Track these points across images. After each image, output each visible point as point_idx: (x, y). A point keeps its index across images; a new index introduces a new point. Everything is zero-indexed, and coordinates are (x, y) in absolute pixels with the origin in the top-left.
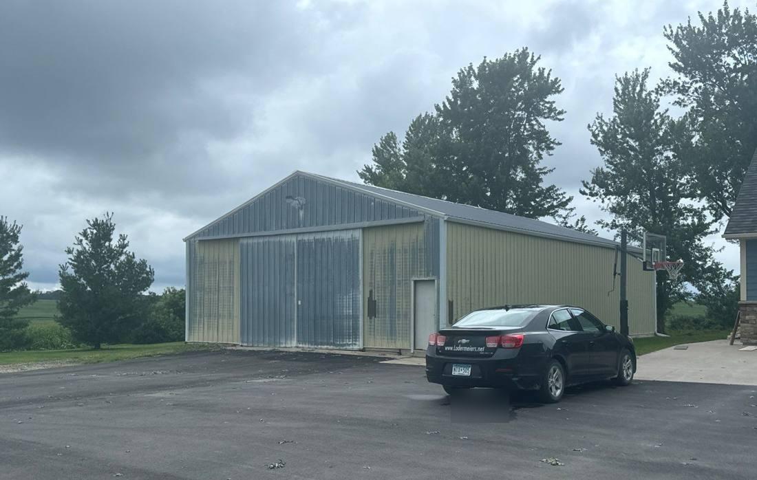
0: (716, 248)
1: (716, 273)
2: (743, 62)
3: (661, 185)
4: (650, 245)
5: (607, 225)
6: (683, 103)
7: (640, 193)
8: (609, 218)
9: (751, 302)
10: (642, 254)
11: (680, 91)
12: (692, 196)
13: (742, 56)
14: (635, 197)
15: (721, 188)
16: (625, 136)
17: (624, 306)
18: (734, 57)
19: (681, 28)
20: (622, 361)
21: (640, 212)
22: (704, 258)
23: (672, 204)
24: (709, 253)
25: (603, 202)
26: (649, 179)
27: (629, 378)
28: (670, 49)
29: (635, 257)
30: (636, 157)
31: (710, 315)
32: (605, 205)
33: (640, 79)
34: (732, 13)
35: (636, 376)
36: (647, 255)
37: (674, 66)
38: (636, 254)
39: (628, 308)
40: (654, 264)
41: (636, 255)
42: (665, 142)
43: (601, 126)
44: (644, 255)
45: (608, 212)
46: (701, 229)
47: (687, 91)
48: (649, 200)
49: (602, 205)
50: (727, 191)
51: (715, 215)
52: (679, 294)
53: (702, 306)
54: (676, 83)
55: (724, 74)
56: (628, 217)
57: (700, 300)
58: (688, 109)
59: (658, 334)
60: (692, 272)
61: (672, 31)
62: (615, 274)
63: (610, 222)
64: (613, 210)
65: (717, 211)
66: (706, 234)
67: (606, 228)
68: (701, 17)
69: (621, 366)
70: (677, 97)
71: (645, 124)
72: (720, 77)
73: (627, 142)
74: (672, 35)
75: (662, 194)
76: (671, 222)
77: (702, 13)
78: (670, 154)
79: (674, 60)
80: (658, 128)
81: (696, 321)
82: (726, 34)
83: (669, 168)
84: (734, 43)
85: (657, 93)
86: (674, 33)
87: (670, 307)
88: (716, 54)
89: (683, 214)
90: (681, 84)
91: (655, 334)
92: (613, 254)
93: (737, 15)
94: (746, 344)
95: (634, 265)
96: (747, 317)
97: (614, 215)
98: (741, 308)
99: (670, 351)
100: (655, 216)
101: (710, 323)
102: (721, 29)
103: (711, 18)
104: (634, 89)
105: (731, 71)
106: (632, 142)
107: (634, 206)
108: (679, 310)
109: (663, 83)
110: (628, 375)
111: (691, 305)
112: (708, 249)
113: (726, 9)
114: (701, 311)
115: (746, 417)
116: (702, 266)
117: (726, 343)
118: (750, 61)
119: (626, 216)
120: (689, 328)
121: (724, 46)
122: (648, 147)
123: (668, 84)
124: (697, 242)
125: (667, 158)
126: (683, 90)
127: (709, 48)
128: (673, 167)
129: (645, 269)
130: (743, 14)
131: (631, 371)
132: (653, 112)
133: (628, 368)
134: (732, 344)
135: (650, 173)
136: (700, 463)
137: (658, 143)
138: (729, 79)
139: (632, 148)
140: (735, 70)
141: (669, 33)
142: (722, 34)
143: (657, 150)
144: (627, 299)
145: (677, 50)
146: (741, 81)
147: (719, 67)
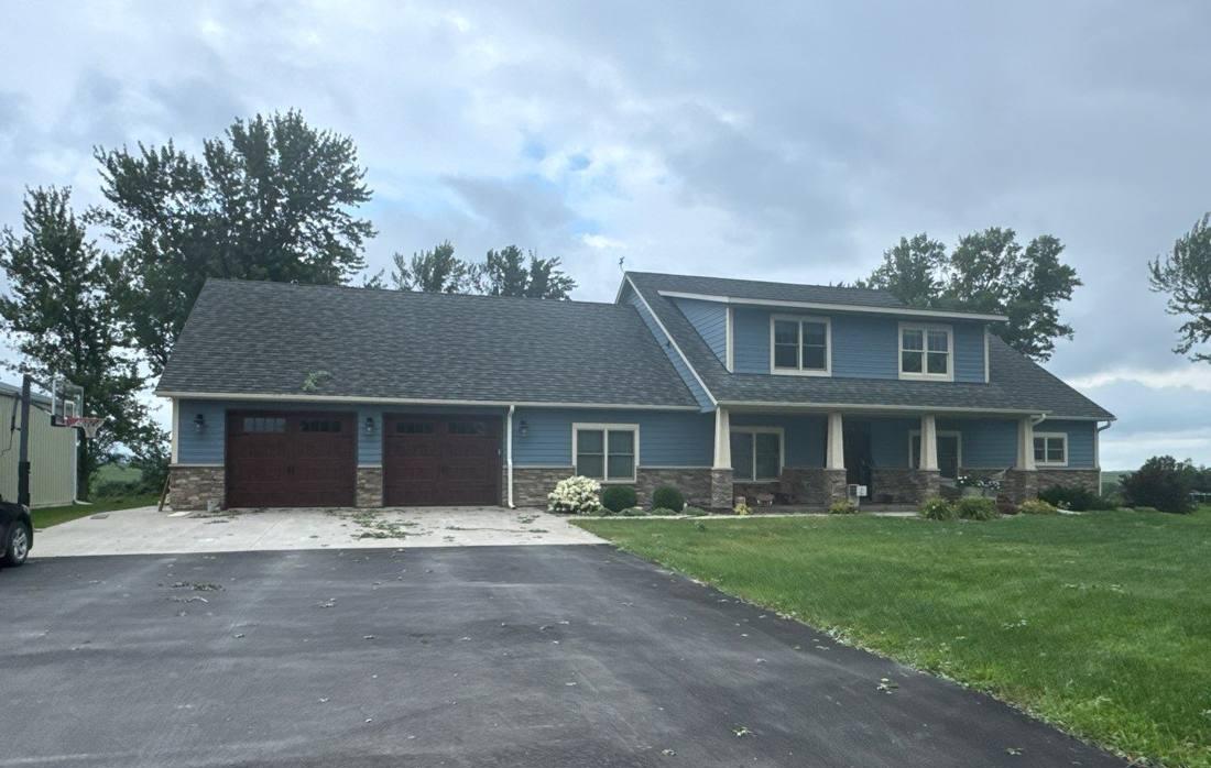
0: (153, 406)
1: (150, 433)
2: (188, 210)
3: (87, 328)
4: (62, 396)
5: (14, 367)
6: (117, 239)
7: (60, 334)
8: (18, 359)
9: (183, 465)
10: (50, 405)
11: (114, 224)
12: (126, 344)
13: (187, 203)
14: (53, 338)
15: (161, 341)
16: (41, 261)
17: (24, 468)
18: (178, 202)
19: (117, 154)
20: (13, 535)
21: (61, 357)
22: (138, 416)
23: (102, 351)
24: (144, 411)
25: (9, 336)
26: (73, 319)
27: (21, 557)
28: (102, 174)
29: (42, 409)
30: (56, 290)
31: (146, 479)
32: (11, 342)
33: (60, 198)
34: (177, 154)
35: (31, 554)
36: (57, 406)
37: (107, 195)
38: (42, 404)
39: (31, 470)
40: (66, 418)
41: (43, 406)
42: (94, 277)
43: (11, 243)
44: (53, 406)
45: (15, 352)
46: (135, 383)
47: (123, 226)
48: (71, 344)
49: (7, 340)
50: (168, 346)
51: (154, 370)
52: (108, 455)
53: (136, 470)
54: (108, 214)
55: (166, 218)
56: (44, 359)
57: (135, 463)
58: (125, 247)
59: (79, 502)
60: (124, 431)
61: (104, 154)
62: (13, 428)
63: (17, 364)
64: (24, 349)
65: (157, 366)
66: (140, 389)
67: (11, 372)
68: (142, 148)
69: (10, 542)
70: (110, 230)
71: (69, 253)
72: (162, 220)
73: (45, 270)
74: (104, 157)
75: (89, 337)
76: (100, 372)
77: (143, 143)
78: (102, 294)
79: (107, 187)
80: (86, 261)
81: (130, 487)
82: (171, 175)
83: (99, 309)
84: (178, 187)
85: (85, 220)
86: (107, 157)
87: (95, 470)
88: (158, 194)
89: (114, 364)
90: (116, 217)
91: (74, 502)
92: (11, 403)
93: (182, 159)
94: (175, 510)
95: (39, 419)
96: (178, 482)
97: (24, 355)
98: (172, 472)
99: (85, 521)
100: (79, 363)
101: (146, 489)
102: (164, 167)
103: (153, 152)
104: (53, 209)
105: (174, 215)
106: (51, 271)
107: (53, 348)
108: (107, 474)
109: (93, 210)
110: (20, 553)
111: (123, 469)
112: (142, 407)
113: (171, 148)
114: (135, 475)
115: (160, 588)
116: (136, 425)
117: (154, 509)
118: (196, 212)
119: (42, 360)
120: (120, 494)
121: (167, 187)
122: (72, 281)
123: (99, 214)
124: (132, 399)
125: (97, 298)
126: (119, 225)
127: (149, 184)
128: (104, 310)
129: (53, 424)
130: (188, 159)
131: (24, 547)
132: (79, 241)
133: (21, 544)
134: (160, 510)
135: (74, 312)
136: (93, 646)
137: (86, 278)
138: (173, 224)
139: (52, 279)
140: (179, 216)
141: (101, 156)
142: (165, 174)
143: (84, 287)
144: (29, 460)
145: (112, 178)
146: (187, 231)
147: (161, 208)
